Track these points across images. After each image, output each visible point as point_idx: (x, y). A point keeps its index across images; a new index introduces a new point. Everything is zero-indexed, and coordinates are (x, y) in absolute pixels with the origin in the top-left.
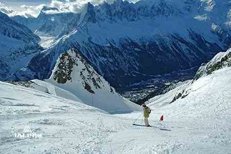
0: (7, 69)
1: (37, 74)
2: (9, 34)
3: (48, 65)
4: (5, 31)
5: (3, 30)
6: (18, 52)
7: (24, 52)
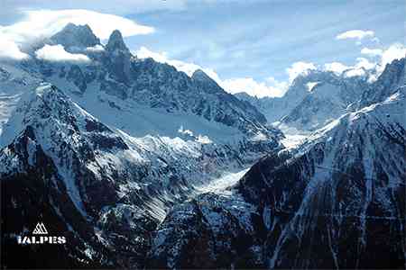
0: (181, 192)
1: (260, 211)
2: (209, 111)
3: (298, 185)
4: (202, 105)
5: (198, 103)
6: (222, 155)
7: (236, 156)
